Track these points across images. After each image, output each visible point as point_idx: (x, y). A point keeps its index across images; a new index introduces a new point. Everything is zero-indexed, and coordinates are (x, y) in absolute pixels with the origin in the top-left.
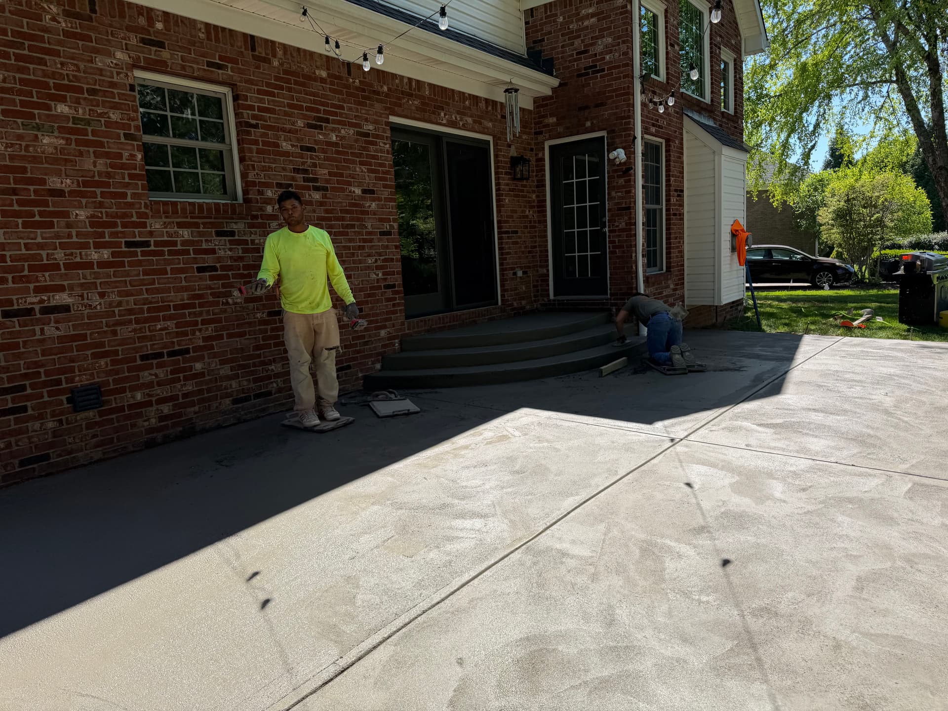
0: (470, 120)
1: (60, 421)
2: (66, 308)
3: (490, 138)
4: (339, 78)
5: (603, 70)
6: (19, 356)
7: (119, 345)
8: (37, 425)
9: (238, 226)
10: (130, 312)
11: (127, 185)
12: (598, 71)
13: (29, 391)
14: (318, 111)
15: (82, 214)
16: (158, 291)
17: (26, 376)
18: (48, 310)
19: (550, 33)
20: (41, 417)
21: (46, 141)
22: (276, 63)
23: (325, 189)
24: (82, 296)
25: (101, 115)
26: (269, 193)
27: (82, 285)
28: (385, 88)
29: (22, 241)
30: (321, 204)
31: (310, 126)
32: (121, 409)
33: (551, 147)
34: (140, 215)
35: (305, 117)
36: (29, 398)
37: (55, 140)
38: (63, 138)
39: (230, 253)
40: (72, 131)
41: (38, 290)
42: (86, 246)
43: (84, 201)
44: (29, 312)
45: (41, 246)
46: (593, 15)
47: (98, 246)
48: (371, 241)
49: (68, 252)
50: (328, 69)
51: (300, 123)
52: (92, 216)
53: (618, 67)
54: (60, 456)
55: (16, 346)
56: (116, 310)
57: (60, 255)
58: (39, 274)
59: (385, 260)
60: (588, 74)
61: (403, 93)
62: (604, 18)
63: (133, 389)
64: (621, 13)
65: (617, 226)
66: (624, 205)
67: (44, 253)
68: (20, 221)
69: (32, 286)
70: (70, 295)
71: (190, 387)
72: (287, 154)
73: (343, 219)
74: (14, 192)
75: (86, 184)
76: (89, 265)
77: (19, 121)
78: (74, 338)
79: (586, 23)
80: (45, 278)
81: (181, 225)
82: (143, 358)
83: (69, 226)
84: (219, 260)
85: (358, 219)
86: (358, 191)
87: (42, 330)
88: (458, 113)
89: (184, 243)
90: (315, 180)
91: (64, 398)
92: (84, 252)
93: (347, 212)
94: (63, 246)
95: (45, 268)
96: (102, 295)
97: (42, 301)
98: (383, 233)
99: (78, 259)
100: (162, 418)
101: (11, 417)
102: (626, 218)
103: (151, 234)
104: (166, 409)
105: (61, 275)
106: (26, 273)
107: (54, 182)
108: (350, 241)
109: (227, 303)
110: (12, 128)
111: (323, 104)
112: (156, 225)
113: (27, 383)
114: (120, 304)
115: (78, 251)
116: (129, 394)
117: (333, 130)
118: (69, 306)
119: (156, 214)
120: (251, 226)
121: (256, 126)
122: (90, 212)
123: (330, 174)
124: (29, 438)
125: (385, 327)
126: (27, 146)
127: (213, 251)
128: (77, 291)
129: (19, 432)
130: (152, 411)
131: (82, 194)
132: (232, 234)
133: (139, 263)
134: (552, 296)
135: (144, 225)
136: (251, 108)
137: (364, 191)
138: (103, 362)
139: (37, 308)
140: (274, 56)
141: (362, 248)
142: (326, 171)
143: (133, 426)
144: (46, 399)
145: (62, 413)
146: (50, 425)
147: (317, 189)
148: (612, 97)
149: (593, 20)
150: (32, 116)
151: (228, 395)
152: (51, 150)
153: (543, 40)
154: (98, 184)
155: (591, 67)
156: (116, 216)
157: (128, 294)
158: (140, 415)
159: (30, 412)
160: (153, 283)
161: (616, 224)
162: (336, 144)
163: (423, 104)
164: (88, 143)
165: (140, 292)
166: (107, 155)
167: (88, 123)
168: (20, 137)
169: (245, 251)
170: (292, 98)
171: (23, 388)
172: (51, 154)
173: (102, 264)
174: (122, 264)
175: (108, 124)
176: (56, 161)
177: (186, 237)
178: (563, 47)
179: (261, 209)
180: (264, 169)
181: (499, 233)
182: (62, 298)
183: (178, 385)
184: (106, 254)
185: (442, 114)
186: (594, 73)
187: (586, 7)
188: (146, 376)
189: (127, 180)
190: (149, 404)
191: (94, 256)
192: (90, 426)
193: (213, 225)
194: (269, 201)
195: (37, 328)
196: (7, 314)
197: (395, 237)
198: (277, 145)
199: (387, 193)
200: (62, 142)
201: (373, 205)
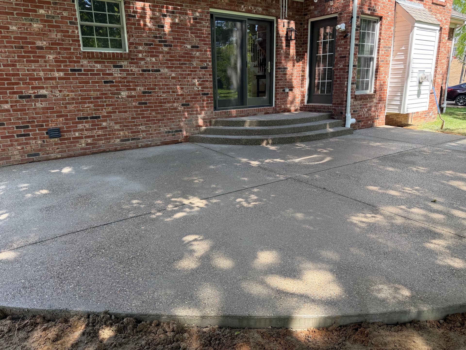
0: (260, 9)
1: (44, 141)
2: (45, 96)
3: (274, 18)
6: (26, 114)
7: (69, 113)
8: (34, 142)
9: (124, 63)
10: (73, 99)
11: (71, 45)
13: (30, 128)
15: (51, 57)
16: (85, 91)
17: (29, 122)
18: (37, 96)
20: (35, 139)
21: (35, 25)
23: (171, 46)
24: (52, 91)
25: (59, 14)
26: (140, 48)
27: (52, 87)
29: (26, 68)
30: (168, 53)
31: (163, 15)
32: (69, 139)
33: (312, 23)
34: (77, 57)
36: (31, 131)
37: (39, 25)
38: (42, 24)
39: (120, 75)
40: (46, 21)
41: (33, 88)
42: (52, 70)
43: (52, 51)
44: (29, 97)
45: (34, 70)
47: (58, 71)
48: (195, 71)
49: (45, 73)
51: (158, 14)
52: (56, 58)
54: (43, 154)
55: (25, 110)
56: (67, 98)
57: (42, 74)
58: (33, 82)
59: (203, 81)
63: (75, 131)
65: (339, 67)
66: (343, 55)
67: (35, 73)
68: (25, 60)
69: (30, 86)
70: (46, 91)
71: (100, 132)
72: (150, 29)
73: (180, 60)
74: (22, 48)
75: (52, 44)
76: (54, 79)
77: (24, 18)
78: (48, 108)
80: (36, 83)
81: (96, 62)
82: (78, 119)
83: (45, 62)
84: (115, 78)
85: (188, 61)
86: (189, 47)
87: (35, 104)
88: (253, 5)
89: (98, 70)
90: (165, 41)
91: (45, 132)
92: (52, 73)
93: (183, 57)
94: (43, 70)
95: (36, 79)
96: (60, 91)
97: (34, 93)
98: (202, 68)
99: (50, 76)
100: (87, 144)
101: (24, 138)
102: (343, 62)
103: (82, 66)
104: (89, 141)
105: (42, 83)
106: (28, 81)
107: (39, 43)
108: (183, 71)
109: (118, 98)
110: (20, 21)
112: (85, 62)
113: (30, 125)
114: (68, 95)
115: (50, 73)
116: (73, 133)
117: (176, 17)
118: (46, 95)
119: (85, 58)
120: (131, 63)
122: (55, 56)
123: (174, 38)
124: (31, 146)
126: (27, 28)
127: (111, 74)
128: (50, 89)
129: (27, 144)
130: (83, 141)
131: (51, 49)
132: (121, 66)
133: (77, 78)
134: (306, 104)
135: (79, 62)
137: (192, 47)
138: (61, 119)
139: (33, 95)
141: (190, 75)
142: (171, 37)
143: (75, 146)
144: (38, 132)
145: (44, 138)
146: (39, 142)
147: (166, 46)
150: (29, 15)
151: (118, 138)
152: (37, 29)
154: (58, 44)
156: (66, 58)
157: (72, 91)
158: (78, 142)
159: (31, 136)
160: (83, 87)
161: (339, 65)
162: (178, 24)
163: (231, 1)
164: (53, 26)
165: (77, 91)
166: (62, 31)
167: (53, 17)
168: (24, 24)
169: (128, 74)
170: (154, 2)
171: (28, 127)
172: (37, 31)
173: (60, 78)
174: (69, 79)
175: (62, 18)
176: (39, 34)
177: (99, 67)
179: (136, 55)
180: (138, 37)
181: (276, 69)
182: (43, 92)
183: (95, 131)
184: (62, 74)
185: (243, 6)
188: (80, 126)
189: (71, 42)
190: (82, 138)
191: (56, 74)
192: (56, 144)
193: (112, 63)
194: (140, 52)
195: (33, 103)
196: (21, 97)
197: (210, 69)
198: (145, 25)
199: (206, 48)
200: (42, 26)
201: (197, 54)
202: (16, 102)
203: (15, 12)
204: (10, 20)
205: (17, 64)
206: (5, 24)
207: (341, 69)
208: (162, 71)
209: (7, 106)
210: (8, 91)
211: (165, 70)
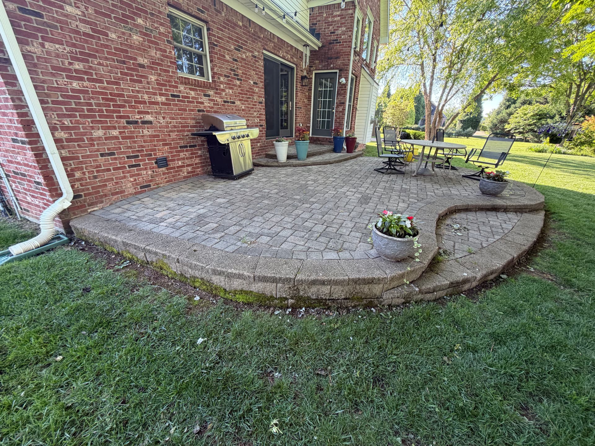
0: (289, 57)
1: (153, 171)
2: (150, 122)
3: (294, 66)
4: (246, 27)
5: (340, 42)
6: (135, 142)
7: (172, 141)
8: (145, 172)
9: (211, 93)
10: (175, 127)
11: (169, 67)
12: (338, 43)
13: (140, 158)
14: (238, 42)
15: (153, 78)
16: (184, 118)
17: (138, 151)
18: (144, 122)
19: (320, 21)
20: (146, 169)
21: (135, 37)
22: (223, 15)
23: (241, 80)
24: (156, 117)
25: (156, 28)
26: (222, 79)
27: (156, 112)
28: (262, 36)
29: (131, 88)
30: (240, 87)
31: (236, 49)
32: (174, 168)
33: (315, 74)
34: (176, 82)
35: (234, 44)
36: (141, 160)
37: (138, 38)
38: (142, 37)
39: (209, 104)
40: (146, 35)
41: (139, 113)
42: (155, 94)
43: (153, 71)
44: (136, 122)
45: (138, 92)
46: (339, 16)
47: (161, 95)
48: (256, 105)
49: (149, 96)
50: (242, 22)
51: (233, 47)
52: (157, 80)
53: (346, 42)
54: (154, 185)
55: (133, 137)
56: (170, 125)
57: (146, 97)
58: (139, 105)
59: (260, 114)
60: (334, 43)
61: (268, 39)
62: (343, 18)
63: (178, 160)
64: (351, 17)
65: (339, 110)
66: (342, 102)
67: (140, 95)
68: (128, 78)
69: (136, 110)
70: (152, 116)
71: (197, 161)
72: (228, 61)
73: (246, 94)
74: (124, 62)
75: (153, 63)
76: (157, 103)
77: (122, 25)
78: (155, 136)
79: (335, 19)
80: (141, 107)
81: (191, 89)
82: (181, 147)
83: (148, 83)
84: (205, 107)
85: (252, 95)
86: (252, 83)
87: (142, 131)
88: (286, 52)
89: (193, 98)
90: (237, 75)
91: (153, 162)
92: (155, 97)
93: (248, 91)
94: (147, 93)
95: (140, 103)
96: (164, 118)
97: (141, 118)
98: (260, 103)
99: (153, 100)
100: (188, 173)
101: (135, 168)
102: (342, 107)
103: (180, 91)
104: (190, 169)
105: (147, 107)
106: (133, 104)
107: (141, 60)
108: (249, 104)
110: (119, 28)
111: (240, 39)
112: (182, 88)
113: (139, 154)
114: (170, 123)
115: (153, 96)
116: (176, 162)
117: (244, 52)
118: (152, 122)
119: (182, 83)
120: (216, 93)
121: (216, 45)
122: (156, 77)
123: (243, 73)
124: (143, 177)
125: (259, 142)
126: (127, 39)
127: (202, 103)
128: (154, 115)
129: (138, 175)
130: (185, 169)
131: (152, 68)
132: (209, 96)
133: (176, 105)
134: (311, 136)
135: (177, 87)
136: (214, 36)
137: (254, 83)
138: (166, 147)
139: (140, 121)
140: (223, 11)
141: (252, 108)
143: (179, 175)
144: (147, 162)
145: (153, 168)
146: (150, 173)
147: (238, 79)
148: (342, 55)
149: (339, 18)
150: (127, 23)
152: (137, 43)
153: (316, 24)
154: (158, 64)
155: (335, 40)
156: (166, 81)
157: (173, 119)
158: (181, 171)
159: (142, 167)
160: (182, 115)
162: (245, 60)
163: (274, 46)
164: (152, 42)
165: (177, 119)
166: (161, 50)
167: (151, 31)
168: (123, 33)
169: (214, 104)
170: (229, 34)
171: (138, 156)
172: (138, 45)
173: (163, 104)
174: (170, 104)
175: (160, 33)
176: (139, 49)
177: (193, 95)
178: (325, 29)
179: (219, 86)
180: (220, 67)
181: (296, 108)
182: (148, 118)
183: (193, 160)
184: (163, 99)
185: (281, 52)
186: (336, 43)
187: (336, 11)
188: (182, 155)
189: (169, 64)
190: (184, 166)
191: (160, 99)
192: (164, 174)
193: (203, 91)
194: (221, 83)
195: (141, 130)
196: (128, 123)
197: (264, 104)
198: (224, 57)
199: (261, 85)
200: (141, 39)
201: (257, 90)
202: (124, 127)
203: (113, 15)
204: (109, 24)
205: (121, 82)
206: (103, 29)
207: (341, 112)
208: (236, 103)
209: (115, 133)
210: (115, 115)
211: (238, 103)
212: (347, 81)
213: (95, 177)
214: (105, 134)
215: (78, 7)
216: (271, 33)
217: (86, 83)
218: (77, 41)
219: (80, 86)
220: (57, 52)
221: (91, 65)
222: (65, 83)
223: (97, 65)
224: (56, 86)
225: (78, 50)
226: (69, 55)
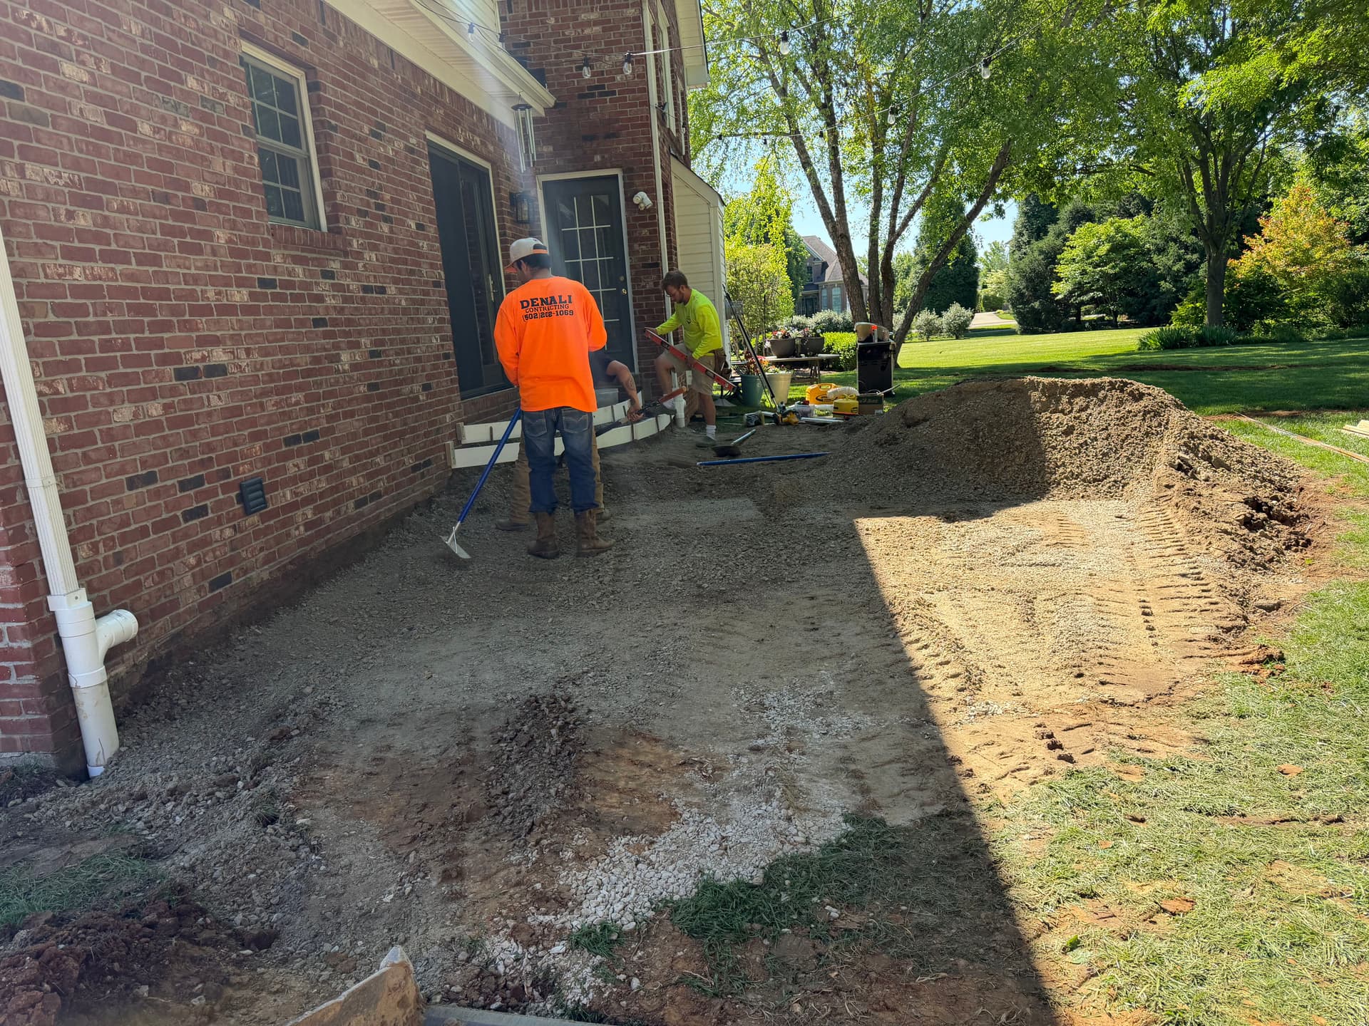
0: (477, 141)
1: (234, 528)
2: (220, 370)
3: (488, 166)
4: (386, 71)
5: (613, 93)
6: (195, 435)
7: (268, 424)
8: (217, 532)
9: (336, 265)
10: (271, 378)
11: (251, 200)
12: (607, 94)
13: (207, 485)
14: (376, 114)
15: (222, 236)
16: (287, 350)
17: (202, 463)
18: (210, 371)
19: (538, 36)
20: (219, 521)
21: (185, 127)
22: (341, 44)
23: (391, 220)
24: (233, 353)
25: (221, 97)
26: (353, 223)
27: (231, 337)
28: (419, 90)
29: (181, 271)
30: (391, 240)
31: (373, 134)
32: (277, 512)
33: (545, 183)
34: (265, 243)
35: (369, 122)
36: (208, 494)
37: (191, 128)
38: (197, 126)
39: (333, 301)
40: (202, 117)
41: (200, 342)
42: (228, 282)
43: (221, 218)
44: (195, 372)
45: (196, 280)
46: (596, 23)
47: (238, 283)
48: (428, 293)
49: (217, 289)
50: (378, 59)
51: (366, 130)
52: (230, 240)
53: (633, 91)
54: (239, 576)
55: (191, 420)
56: (260, 373)
57: (211, 293)
58: (198, 319)
59: (440, 321)
60: (593, 95)
61: (431, 97)
62: (611, 29)
63: (285, 484)
64: (633, 26)
65: (644, 287)
66: (650, 262)
67: (199, 290)
68: (176, 241)
69: (194, 335)
70: (224, 351)
71: (323, 483)
72: (360, 170)
73: (406, 262)
74: (167, 199)
75: (221, 194)
76: (232, 310)
77: (160, 95)
78: (233, 412)
79: (587, 31)
80: (203, 326)
81: (296, 260)
82: (285, 442)
83: (214, 252)
84: (327, 310)
85: (416, 264)
86: (413, 226)
87: (208, 397)
88: (470, 130)
89: (301, 284)
90: (383, 208)
91: (234, 495)
92: (229, 290)
93: (409, 253)
94: (213, 281)
95: (202, 311)
96: (248, 352)
97: (203, 358)
98: (435, 284)
99: (225, 301)
100: (307, 526)
101: (197, 521)
102: (654, 277)
103: (275, 269)
104: (309, 512)
105: (215, 322)
106: (187, 316)
107: (197, 189)
108: (414, 292)
109: (339, 370)
110: (156, 106)
111: (378, 104)
112: (278, 257)
113: (204, 473)
114: (262, 366)
115: (224, 289)
116: (281, 492)
117: (389, 141)
118: (225, 366)
119: (276, 243)
120: (345, 266)
121: (335, 128)
122: (227, 234)
123: (393, 200)
124: (214, 551)
125: (446, 411)
126: (170, 134)
127: (320, 299)
128: (229, 346)
129: (205, 542)
130: (299, 515)
131: (218, 208)
132: (332, 275)
133: (271, 310)
135: (267, 257)
136: (329, 102)
137: (417, 226)
138: (257, 446)
139: (201, 366)
140: (339, 33)
141: (422, 302)
142: (390, 197)
143: (288, 535)
144: (221, 496)
145: (234, 516)
146: (227, 533)
147: (385, 220)
148: (626, 127)
149: (598, 29)
150: (168, 90)
152: (189, 141)
153: (528, 44)
154: (230, 195)
155: (596, 87)
156: (247, 242)
157: (266, 353)
158: (291, 521)
159: (210, 514)
160: (283, 339)
161: (643, 284)
162: (393, 161)
163: (446, 114)
164: (215, 136)
165: (274, 352)
166: (232, 154)
167: (213, 106)
168: (163, 119)
169: (346, 300)
170: (358, 94)
171: (202, 480)
172: (191, 147)
173: (245, 310)
174: (257, 310)
175: (228, 110)
176: (193, 158)
177: (301, 277)
178: (557, 57)
179: (350, 244)
182: (219, 356)
183: (315, 481)
184: (245, 295)
186: (601, 94)
187: (585, 11)
188: (291, 468)
189: (250, 192)
190: (296, 506)
191: (240, 296)
192: (257, 534)
193: (319, 262)
194: (354, 233)
195: (204, 395)
196: (180, 375)
197: (443, 289)
198: (352, 157)
199: (432, 230)
200: (197, 131)
201: (424, 245)
202: (173, 391)
203: (144, 74)
204: (137, 99)
205: (163, 254)
206: (127, 112)
207: (651, 291)
208: (388, 291)
209: (155, 409)
210: (153, 353)
211: (392, 290)
212: (654, 198)
213: (119, 559)
214: (136, 415)
215: (83, 63)
216: (435, 80)
217: (99, 267)
218: (81, 151)
219: (86, 278)
220: (46, 185)
221: (107, 213)
222: (61, 270)
223: (118, 211)
224: (44, 281)
225: (83, 175)
226: (66, 190)
